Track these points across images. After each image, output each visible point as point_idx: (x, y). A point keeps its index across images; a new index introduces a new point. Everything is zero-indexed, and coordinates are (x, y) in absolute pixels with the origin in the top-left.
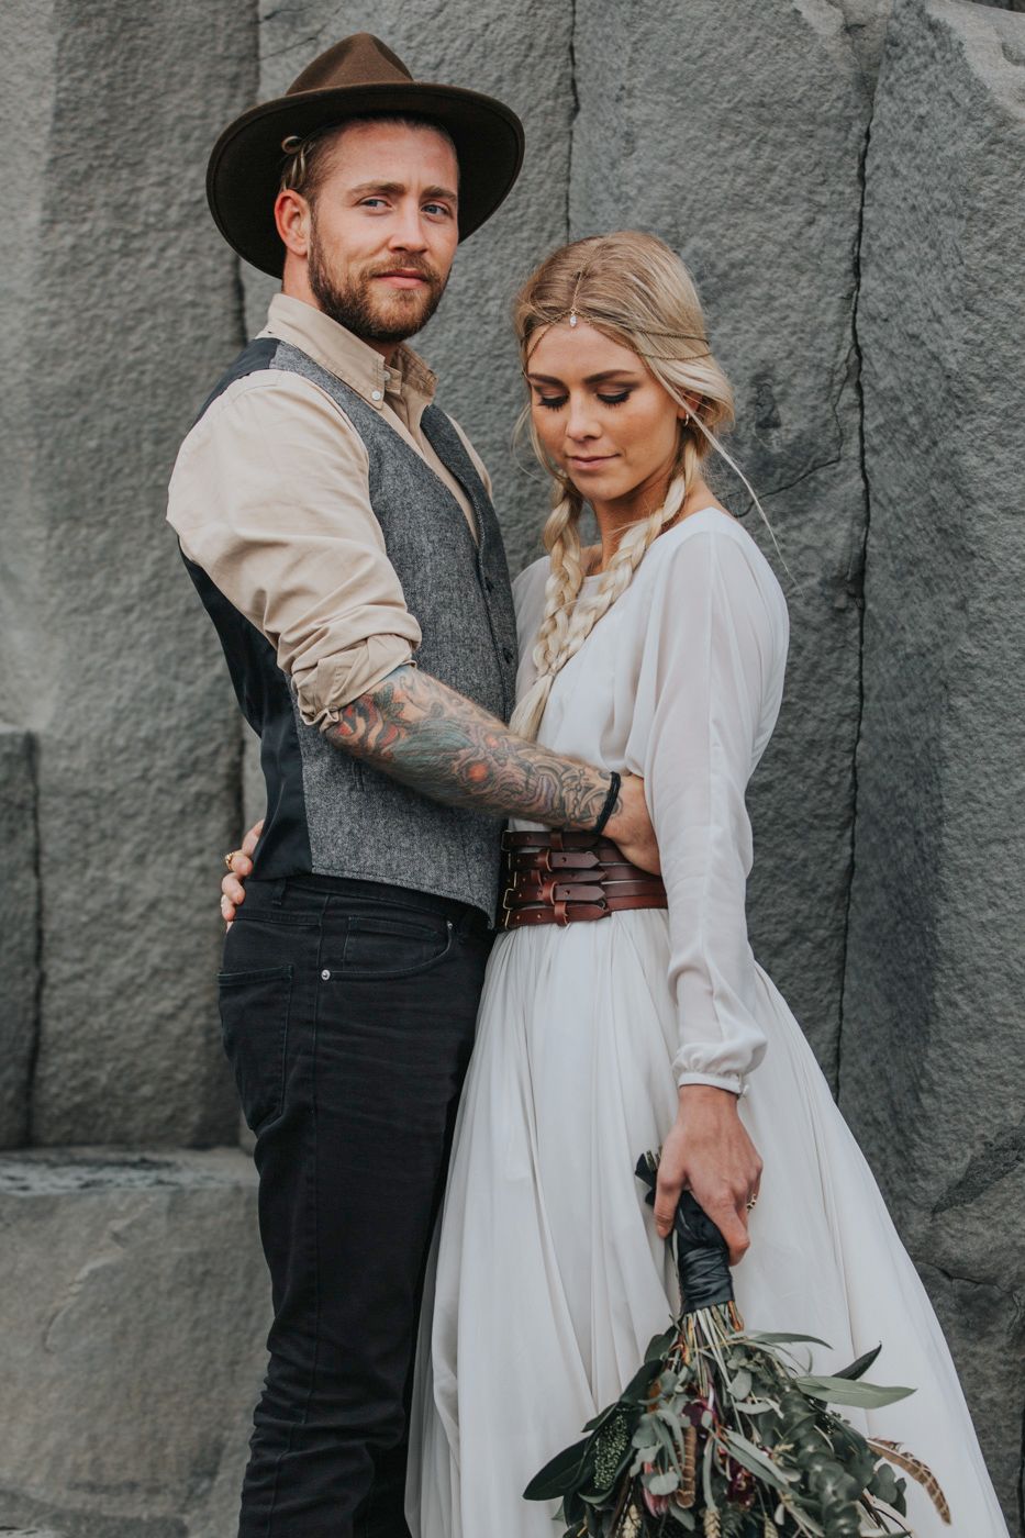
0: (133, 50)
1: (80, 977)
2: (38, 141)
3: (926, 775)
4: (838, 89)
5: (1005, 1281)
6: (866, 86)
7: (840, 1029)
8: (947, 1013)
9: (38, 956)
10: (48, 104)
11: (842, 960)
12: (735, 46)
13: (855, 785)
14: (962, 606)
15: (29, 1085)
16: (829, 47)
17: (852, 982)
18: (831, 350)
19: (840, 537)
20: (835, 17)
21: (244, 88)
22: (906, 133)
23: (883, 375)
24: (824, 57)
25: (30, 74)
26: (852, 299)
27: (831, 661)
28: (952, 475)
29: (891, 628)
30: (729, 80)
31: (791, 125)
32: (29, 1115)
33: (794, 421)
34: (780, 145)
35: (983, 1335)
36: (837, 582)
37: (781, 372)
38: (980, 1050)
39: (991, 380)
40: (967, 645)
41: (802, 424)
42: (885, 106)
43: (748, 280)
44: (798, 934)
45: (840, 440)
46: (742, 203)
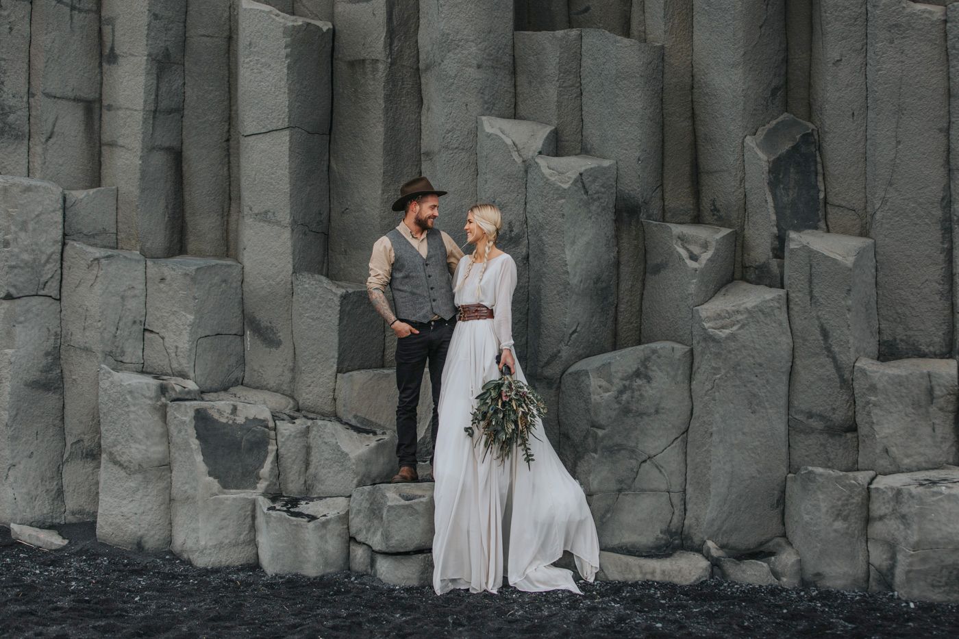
0: (397, 161)
1: (392, 335)
2: (380, 178)
3: (539, 292)
4: (521, 173)
5: (555, 379)
6: (526, 172)
7: (527, 338)
8: (543, 333)
9: (384, 332)
10: (382, 171)
11: (527, 325)
12: (503, 165)
13: (528, 294)
14: (543, 263)
15: (383, 356)
16: (520, 165)
17: (529, 329)
18: (522, 218)
19: (524, 251)
20: (521, 159)
21: (419, 166)
22: (533, 181)
23: (530, 222)
24: (519, 167)
25: (379, 165)
26: (525, 209)
27: (523, 273)
28: (541, 240)
29: (533, 266)
30: (502, 171)
31: (514, 178)
32: (383, 362)
33: (516, 231)
34: (512, 182)
35: (552, 389)
36: (524, 258)
37: (513, 222)
38: (549, 339)
39: (547, 224)
40: (544, 269)
41: (517, 231)
42: (529, 176)
43: (508, 206)
44: (520, 321)
45: (524, 233)
46: (506, 192)
